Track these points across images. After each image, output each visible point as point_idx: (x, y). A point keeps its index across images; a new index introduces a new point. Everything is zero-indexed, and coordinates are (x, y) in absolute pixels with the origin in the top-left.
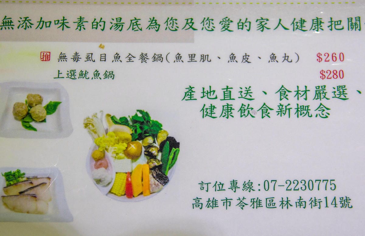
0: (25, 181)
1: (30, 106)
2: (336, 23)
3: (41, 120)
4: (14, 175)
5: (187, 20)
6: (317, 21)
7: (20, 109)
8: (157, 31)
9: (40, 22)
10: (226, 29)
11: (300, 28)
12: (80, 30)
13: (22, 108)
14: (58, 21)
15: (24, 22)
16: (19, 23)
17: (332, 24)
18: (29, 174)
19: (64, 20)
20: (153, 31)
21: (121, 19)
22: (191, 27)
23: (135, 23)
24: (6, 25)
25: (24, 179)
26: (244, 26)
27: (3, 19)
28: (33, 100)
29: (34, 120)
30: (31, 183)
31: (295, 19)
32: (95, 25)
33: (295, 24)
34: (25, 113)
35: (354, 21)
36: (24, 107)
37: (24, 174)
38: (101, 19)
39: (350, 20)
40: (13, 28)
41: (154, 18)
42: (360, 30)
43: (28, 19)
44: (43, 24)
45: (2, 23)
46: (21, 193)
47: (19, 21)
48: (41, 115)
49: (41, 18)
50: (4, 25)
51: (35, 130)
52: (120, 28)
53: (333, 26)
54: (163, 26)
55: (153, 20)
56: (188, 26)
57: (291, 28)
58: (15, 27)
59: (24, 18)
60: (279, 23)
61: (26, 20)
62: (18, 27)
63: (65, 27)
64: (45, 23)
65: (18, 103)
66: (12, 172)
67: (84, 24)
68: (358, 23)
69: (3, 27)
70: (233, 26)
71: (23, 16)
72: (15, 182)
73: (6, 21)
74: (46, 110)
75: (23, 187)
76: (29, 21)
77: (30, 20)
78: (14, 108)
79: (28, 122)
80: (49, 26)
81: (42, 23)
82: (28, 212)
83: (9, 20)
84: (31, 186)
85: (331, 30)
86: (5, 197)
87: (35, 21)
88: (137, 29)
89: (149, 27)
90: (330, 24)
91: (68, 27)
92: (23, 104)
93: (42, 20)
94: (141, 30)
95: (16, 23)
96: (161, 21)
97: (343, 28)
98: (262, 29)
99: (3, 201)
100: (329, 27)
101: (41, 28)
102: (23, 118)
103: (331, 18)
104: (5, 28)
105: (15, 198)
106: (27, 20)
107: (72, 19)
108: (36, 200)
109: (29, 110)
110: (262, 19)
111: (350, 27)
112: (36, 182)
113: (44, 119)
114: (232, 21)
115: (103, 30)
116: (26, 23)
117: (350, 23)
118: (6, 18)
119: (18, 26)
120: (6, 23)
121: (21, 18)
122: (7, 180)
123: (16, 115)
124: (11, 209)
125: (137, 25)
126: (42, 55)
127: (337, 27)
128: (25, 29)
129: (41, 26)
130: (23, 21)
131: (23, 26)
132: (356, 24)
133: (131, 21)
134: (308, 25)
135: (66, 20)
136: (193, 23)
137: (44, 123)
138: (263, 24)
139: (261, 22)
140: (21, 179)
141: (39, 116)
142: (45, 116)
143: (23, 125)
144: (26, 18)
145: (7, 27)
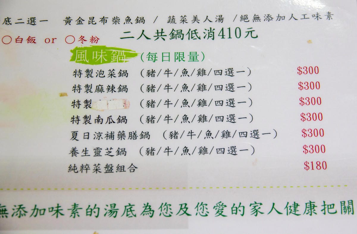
2: (329, 207)
5: (182, 205)
6: (311, 205)
8: (151, 217)
9: (34, 210)
10: (220, 214)
11: (294, 212)
12: (74, 217)
14: (53, 208)
17: (325, 208)
19: (58, 207)
20: (147, 217)
21: (115, 205)
22: (185, 212)
23: (129, 209)
26: (238, 211)
31: (288, 203)
32: (90, 212)
33: (289, 208)
35: (347, 205)
38: (96, 205)
39: (343, 203)
40: (7, 217)
41: (148, 204)
42: (353, 214)
43: (22, 207)
44: (37, 211)
47: (14, 210)
49: (36, 206)
52: (114, 215)
53: (326, 209)
54: (157, 212)
55: (147, 206)
56: (182, 212)
57: (284, 212)
58: (9, 216)
59: (18, 206)
60: (273, 207)
61: (20, 208)
62: (13, 215)
63: (59, 215)
67: (78, 211)
68: (351, 207)
70: (227, 211)
71: (18, 204)
77: (24, 208)
80: (44, 214)
83: (4, 208)
85: (325, 214)
87: (29, 208)
88: (131, 215)
89: (143, 213)
90: (323, 208)
91: (62, 214)
93: (36, 208)
94: (135, 216)
95: (10, 212)
96: (155, 207)
97: (336, 212)
98: (255, 214)
100: (322, 210)
101: (35, 216)
103: (324, 202)
107: (66, 207)
110: (256, 203)
111: (343, 211)
114: (225, 206)
115: (97, 217)
116: (20, 211)
117: (343, 206)
118: (1, 206)
121: (15, 206)
125: (131, 211)
127: (331, 211)
128: (20, 217)
129: (35, 214)
130: (17, 209)
131: (17, 214)
132: (349, 207)
133: (126, 207)
134: (301, 209)
135: (60, 207)
136: (187, 208)
138: (257, 208)
139: (255, 207)
144: (20, 206)
145: (1, 216)
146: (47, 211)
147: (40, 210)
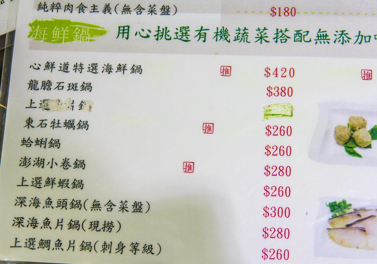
0: (351, 213)
1: (353, 130)
3: (365, 146)
4: (339, 206)
7: (343, 133)
13: (343, 131)
15: (340, 35)
16: (336, 37)
18: (356, 205)
24: (321, 39)
25: (351, 210)
27: (318, 32)
28: (356, 123)
29: (358, 146)
30: (359, 215)
34: (347, 137)
36: (346, 131)
37: (350, 205)
40: (328, 43)
43: (344, 33)
44: (362, 38)
45: (317, 37)
46: (348, 226)
47: (336, 35)
48: (365, 140)
49: (360, 32)
50: (318, 38)
51: (359, 156)
58: (331, 42)
59: (340, 31)
61: (342, 34)
62: (335, 42)
64: (364, 38)
65: (340, 126)
66: (338, 203)
69: (317, 41)
71: (339, 29)
72: (341, 213)
73: (321, 35)
74: (371, 135)
75: (351, 220)
76: (346, 35)
78: (335, 132)
79: (352, 148)
80: (369, 41)
81: (360, 37)
82: (357, 248)
83: (324, 33)
84: (359, 218)
86: (331, 230)
87: (353, 34)
92: (345, 127)
93: (360, 35)
95: (332, 37)
99: (329, 234)
101: (360, 43)
102: (346, 143)
104: (321, 43)
105: (342, 231)
106: (344, 34)
108: (366, 235)
109: (352, 134)
112: (364, 215)
113: (369, 145)
116: (343, 37)
118: (320, 31)
119: (334, 40)
120: (321, 36)
121: (337, 32)
122: (332, 211)
123: (339, 139)
124: (337, 243)
126: (363, 73)
128: (343, 44)
129: (359, 41)
130: (339, 35)
131: (340, 40)
137: (369, 150)
140: (347, 211)
141: (364, 141)
142: (370, 142)
143: (346, 151)
144: (343, 32)
145: (322, 41)
146: (373, 38)
147: (365, 37)
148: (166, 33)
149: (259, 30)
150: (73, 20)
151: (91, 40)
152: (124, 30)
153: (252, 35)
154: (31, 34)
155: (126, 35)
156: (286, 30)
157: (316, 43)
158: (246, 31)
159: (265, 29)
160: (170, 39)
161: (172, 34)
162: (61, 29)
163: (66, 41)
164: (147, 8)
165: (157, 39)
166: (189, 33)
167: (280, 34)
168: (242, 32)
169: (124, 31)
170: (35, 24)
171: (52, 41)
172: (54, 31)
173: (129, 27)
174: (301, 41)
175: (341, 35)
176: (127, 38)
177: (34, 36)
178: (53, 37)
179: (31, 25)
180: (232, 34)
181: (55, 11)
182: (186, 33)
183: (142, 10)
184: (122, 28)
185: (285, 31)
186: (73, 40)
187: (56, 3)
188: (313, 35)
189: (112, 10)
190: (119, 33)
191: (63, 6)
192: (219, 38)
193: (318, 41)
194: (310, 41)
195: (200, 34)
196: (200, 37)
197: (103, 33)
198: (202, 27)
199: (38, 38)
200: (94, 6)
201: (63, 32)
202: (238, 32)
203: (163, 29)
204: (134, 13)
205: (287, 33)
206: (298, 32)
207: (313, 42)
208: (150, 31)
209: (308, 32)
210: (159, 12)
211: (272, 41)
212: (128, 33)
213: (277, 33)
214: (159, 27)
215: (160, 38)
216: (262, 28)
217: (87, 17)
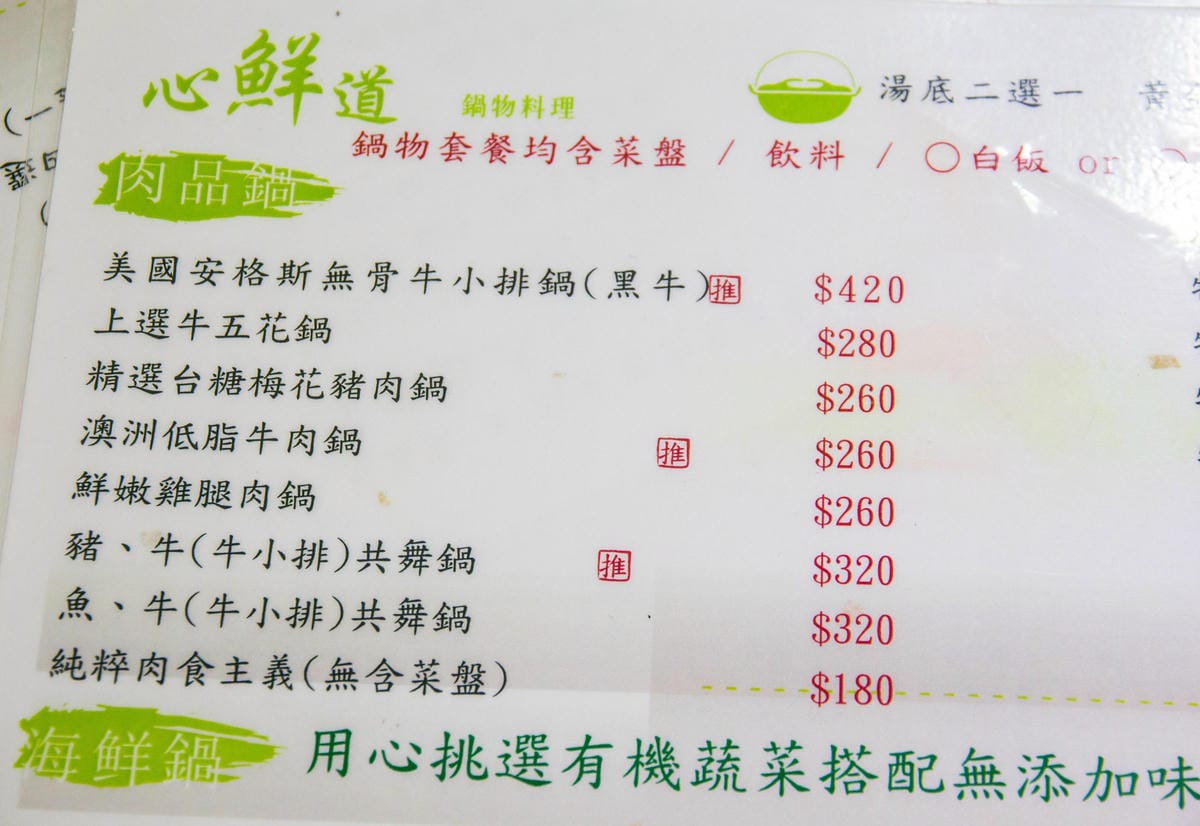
9: (1098, 774)
14: (1163, 772)
15: (1038, 771)
16: (1022, 778)
19: (1181, 769)
24: (976, 784)
27: (965, 759)
40: (1000, 796)
43: (1051, 762)
44: (1109, 780)
45: (962, 775)
47: (1023, 771)
49: (1101, 760)
50: (968, 780)
58: (1011, 792)
59: (1039, 757)
61: (1045, 765)
62: (1021, 792)
63: (1187, 795)
64: (1114, 780)
69: (965, 789)
71: (1035, 751)
73: (974, 768)
76: (1058, 770)
77: (1061, 766)
80: (1132, 792)
81: (1103, 778)
83: (987, 763)
87: (1079, 769)
93: (1103, 769)
95: (1010, 777)
101: (1103, 798)
104: (975, 795)
106: (1051, 767)
116: (1047, 778)
118: (974, 756)
119: (1019, 787)
120: (975, 774)
128: (1046, 798)
129: (1100, 789)
130: (1034, 769)
131: (1037, 788)
135: (1189, 768)
144: (1046, 758)
145: (979, 790)
146: (1143, 780)
147: (1118, 778)
148: (470, 756)
149: (774, 748)
150: (164, 710)
151: (224, 778)
152: (332, 744)
153: (753, 765)
154: (26, 754)
155: (338, 761)
156: (863, 751)
157: (961, 796)
158: (733, 753)
159: (793, 746)
160: (485, 776)
161: (489, 759)
162: (128, 741)
163: (141, 778)
164: (411, 672)
165: (442, 777)
166: (545, 756)
167: (843, 765)
168: (718, 755)
169: (333, 747)
170: (42, 722)
171: (97, 779)
172: (101, 747)
173: (348, 733)
174: (910, 789)
175: (1042, 769)
176: (343, 773)
177: (37, 761)
178: (99, 768)
179: (26, 725)
180: (688, 762)
181: (108, 676)
182: (537, 756)
183: (392, 679)
184: (326, 739)
185: (860, 755)
186: (163, 776)
187: (110, 651)
188: (949, 769)
189: (296, 679)
190: (317, 754)
191: (134, 664)
192: (643, 773)
193: (967, 790)
194: (941, 788)
195: (581, 759)
196: (582, 772)
197: (263, 752)
198: (588, 738)
199: (52, 770)
200: (237, 663)
201: (130, 751)
202: (706, 754)
203: (462, 742)
204: (366, 687)
205: (865, 763)
206: (901, 760)
207: (951, 792)
208: (418, 750)
209: (933, 758)
210: (448, 685)
211: (818, 788)
212: (346, 753)
213: (834, 762)
214: (447, 736)
215: (450, 771)
216: (783, 744)
217: (214, 700)
